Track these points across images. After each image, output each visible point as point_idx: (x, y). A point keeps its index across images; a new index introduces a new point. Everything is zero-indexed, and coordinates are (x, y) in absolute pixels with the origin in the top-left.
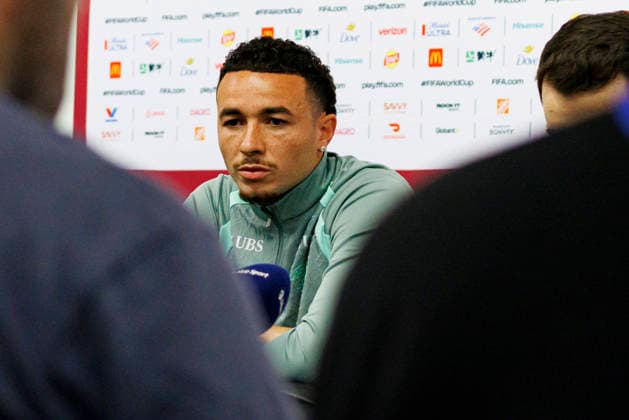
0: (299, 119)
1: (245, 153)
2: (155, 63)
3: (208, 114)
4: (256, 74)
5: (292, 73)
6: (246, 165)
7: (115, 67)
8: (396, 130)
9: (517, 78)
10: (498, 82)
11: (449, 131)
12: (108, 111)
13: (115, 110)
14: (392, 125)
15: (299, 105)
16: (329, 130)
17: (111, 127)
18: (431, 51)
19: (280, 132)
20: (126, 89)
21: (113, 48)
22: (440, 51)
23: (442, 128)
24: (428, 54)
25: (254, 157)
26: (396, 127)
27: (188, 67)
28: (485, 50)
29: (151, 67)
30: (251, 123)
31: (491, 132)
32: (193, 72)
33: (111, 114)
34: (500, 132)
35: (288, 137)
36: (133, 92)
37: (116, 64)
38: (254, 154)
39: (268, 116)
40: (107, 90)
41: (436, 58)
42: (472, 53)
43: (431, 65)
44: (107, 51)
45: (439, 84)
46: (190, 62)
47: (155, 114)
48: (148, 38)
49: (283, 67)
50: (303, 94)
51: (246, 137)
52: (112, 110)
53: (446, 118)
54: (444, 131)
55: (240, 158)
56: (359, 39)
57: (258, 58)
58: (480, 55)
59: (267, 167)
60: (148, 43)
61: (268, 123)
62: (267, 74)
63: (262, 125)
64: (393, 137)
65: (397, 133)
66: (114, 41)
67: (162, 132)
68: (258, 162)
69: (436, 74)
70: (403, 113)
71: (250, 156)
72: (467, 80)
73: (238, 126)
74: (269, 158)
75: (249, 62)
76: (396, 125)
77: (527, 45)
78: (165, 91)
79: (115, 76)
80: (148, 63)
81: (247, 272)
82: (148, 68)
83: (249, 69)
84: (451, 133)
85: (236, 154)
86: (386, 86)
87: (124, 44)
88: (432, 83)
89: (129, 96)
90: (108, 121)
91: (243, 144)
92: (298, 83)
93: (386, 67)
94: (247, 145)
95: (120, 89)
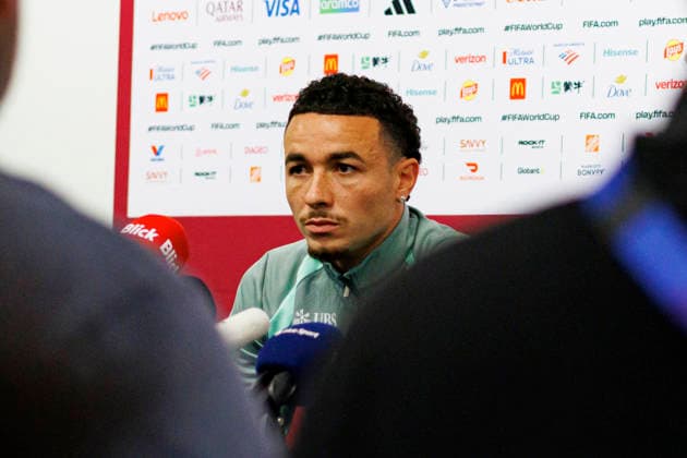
0: (371, 166)
1: (311, 205)
2: (206, 94)
3: (265, 153)
4: (324, 116)
5: (363, 114)
6: (314, 219)
7: (162, 100)
8: (473, 171)
9: (608, 112)
10: (587, 116)
11: (532, 172)
12: (154, 148)
13: (161, 148)
14: (469, 165)
15: (371, 150)
16: (410, 176)
17: (158, 167)
18: (513, 81)
19: (349, 181)
20: (174, 124)
21: (159, 78)
22: (523, 81)
23: (525, 168)
24: (509, 84)
25: (321, 209)
26: (474, 167)
27: (243, 100)
28: (573, 80)
29: (202, 100)
30: (318, 171)
31: (579, 173)
32: (248, 105)
33: (157, 153)
34: (589, 173)
35: (359, 187)
36: (181, 128)
37: (162, 96)
38: (320, 206)
39: (336, 162)
40: (152, 125)
41: (518, 89)
42: (558, 84)
43: (512, 98)
44: (152, 82)
45: (520, 118)
46: (245, 93)
47: (205, 152)
48: (198, 67)
49: (354, 108)
50: (376, 138)
51: (312, 187)
52: (157, 148)
53: (529, 157)
54: (527, 171)
55: (306, 211)
56: (432, 68)
57: (325, 99)
58: (567, 86)
59: (335, 221)
60: (198, 72)
61: (336, 170)
62: (334, 116)
63: (330, 174)
64: (471, 178)
65: (474, 174)
66: (160, 69)
67: (214, 173)
68: (325, 216)
69: (518, 107)
70: (481, 151)
71: (316, 208)
72: (552, 114)
73: (304, 173)
74: (337, 211)
75: (316, 104)
76: (475, 165)
77: (619, 75)
78: (217, 126)
79: (162, 109)
80: (198, 96)
81: (294, 331)
82: (198, 100)
83: (315, 111)
84: (535, 174)
85: (302, 208)
86: (462, 120)
87: (171, 73)
88: (514, 117)
89: (176, 132)
90: (153, 160)
91: (308, 195)
92: (371, 125)
93: (463, 100)
94: (313, 194)
95: (166, 124)
